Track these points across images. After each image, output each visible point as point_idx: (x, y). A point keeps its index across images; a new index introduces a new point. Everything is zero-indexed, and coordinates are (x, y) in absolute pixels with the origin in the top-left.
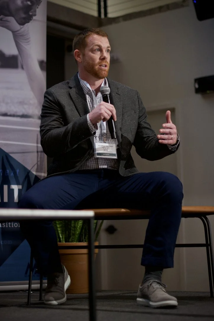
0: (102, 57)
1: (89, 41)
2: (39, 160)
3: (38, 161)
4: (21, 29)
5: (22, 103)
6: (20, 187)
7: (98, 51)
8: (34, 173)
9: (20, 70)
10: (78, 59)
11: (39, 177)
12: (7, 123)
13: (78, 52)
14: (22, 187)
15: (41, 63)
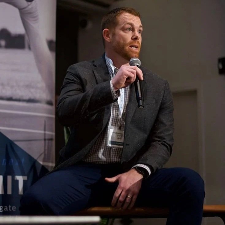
0: (134, 37)
1: (120, 19)
2: (46, 148)
3: (45, 150)
4: (29, 5)
5: (28, 86)
6: (26, 178)
7: (130, 30)
8: (41, 163)
9: (26, 51)
10: (107, 39)
11: (47, 167)
12: (11, 108)
13: (107, 31)
14: (28, 178)
15: (50, 43)
